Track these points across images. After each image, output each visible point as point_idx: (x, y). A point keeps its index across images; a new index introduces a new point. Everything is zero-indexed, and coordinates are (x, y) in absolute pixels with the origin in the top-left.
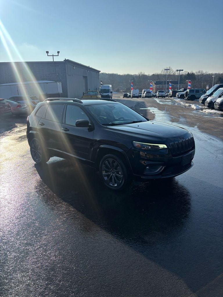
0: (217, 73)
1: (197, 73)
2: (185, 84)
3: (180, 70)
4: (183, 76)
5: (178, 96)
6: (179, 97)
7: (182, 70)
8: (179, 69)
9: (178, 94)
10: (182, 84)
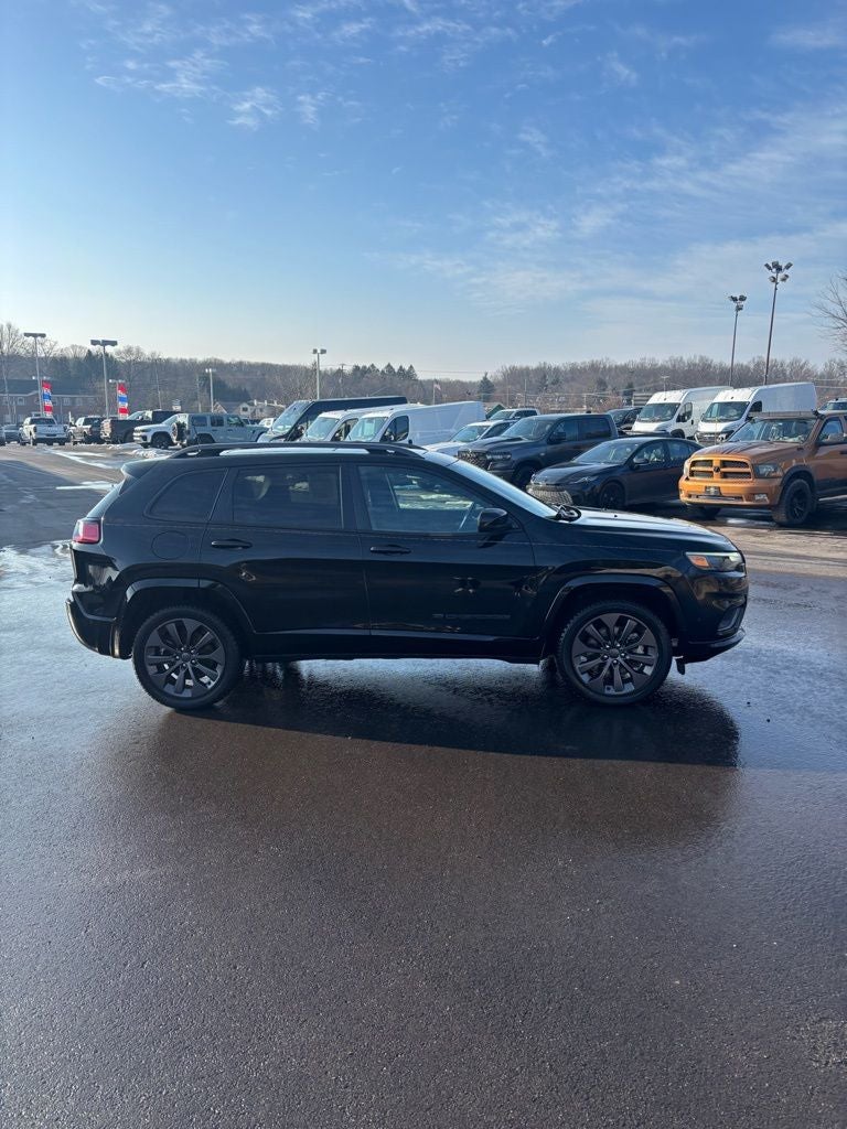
0: (187, 358)
1: (123, 355)
2: (95, 392)
3: (105, 343)
4: (71, 365)
5: (144, 438)
6: (149, 440)
7: (114, 343)
8: (100, 339)
9: (143, 431)
10: (84, 393)
